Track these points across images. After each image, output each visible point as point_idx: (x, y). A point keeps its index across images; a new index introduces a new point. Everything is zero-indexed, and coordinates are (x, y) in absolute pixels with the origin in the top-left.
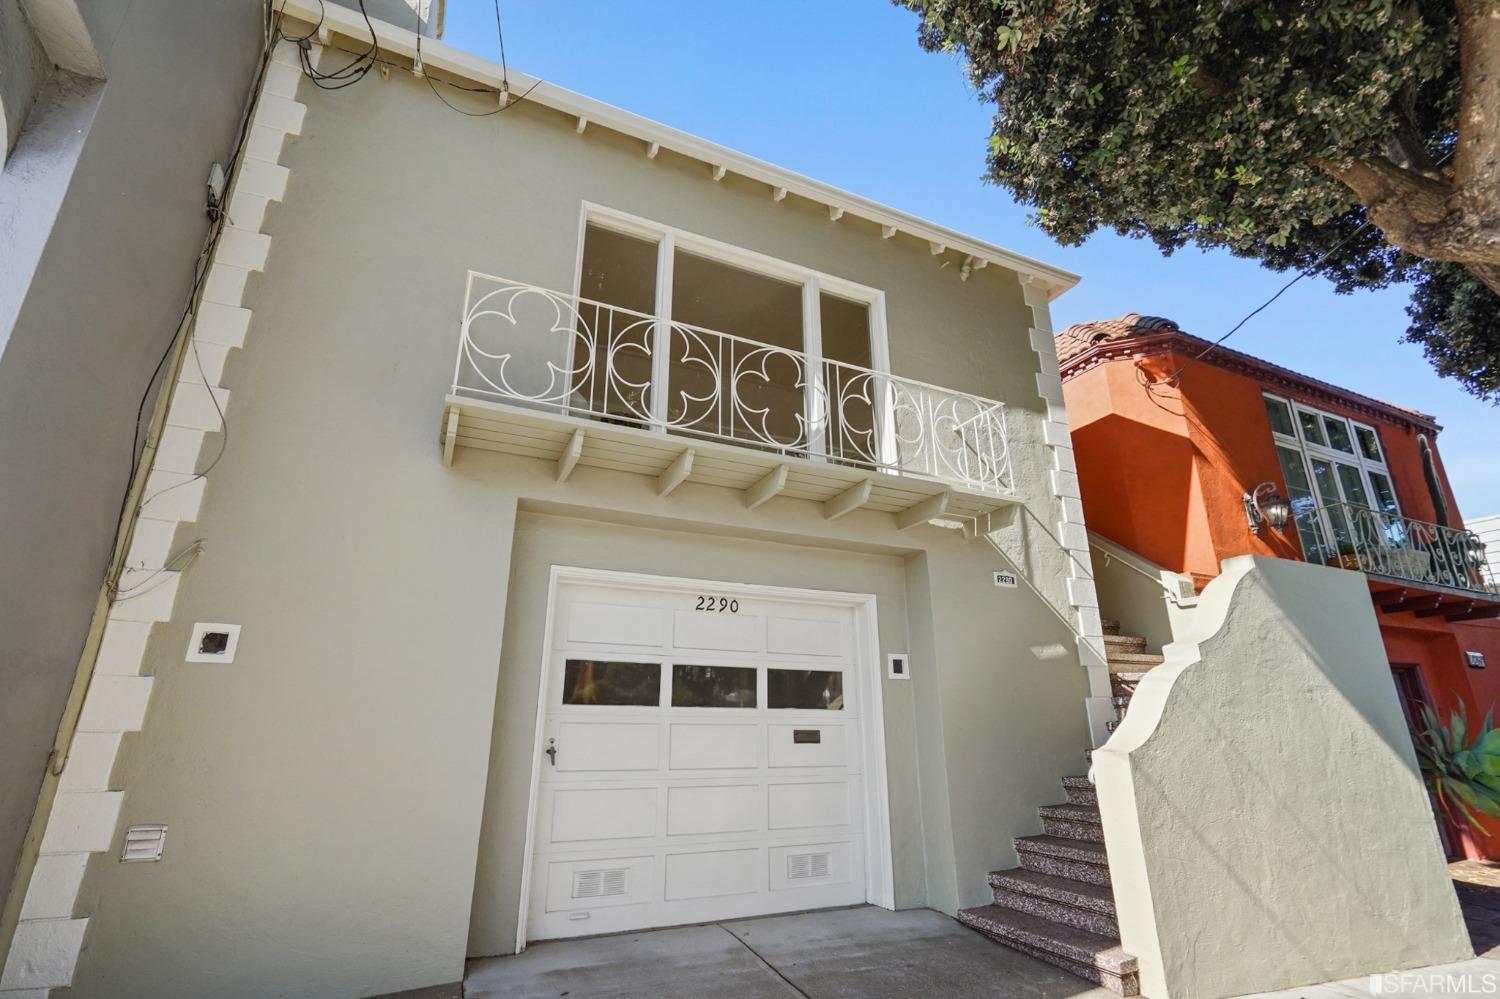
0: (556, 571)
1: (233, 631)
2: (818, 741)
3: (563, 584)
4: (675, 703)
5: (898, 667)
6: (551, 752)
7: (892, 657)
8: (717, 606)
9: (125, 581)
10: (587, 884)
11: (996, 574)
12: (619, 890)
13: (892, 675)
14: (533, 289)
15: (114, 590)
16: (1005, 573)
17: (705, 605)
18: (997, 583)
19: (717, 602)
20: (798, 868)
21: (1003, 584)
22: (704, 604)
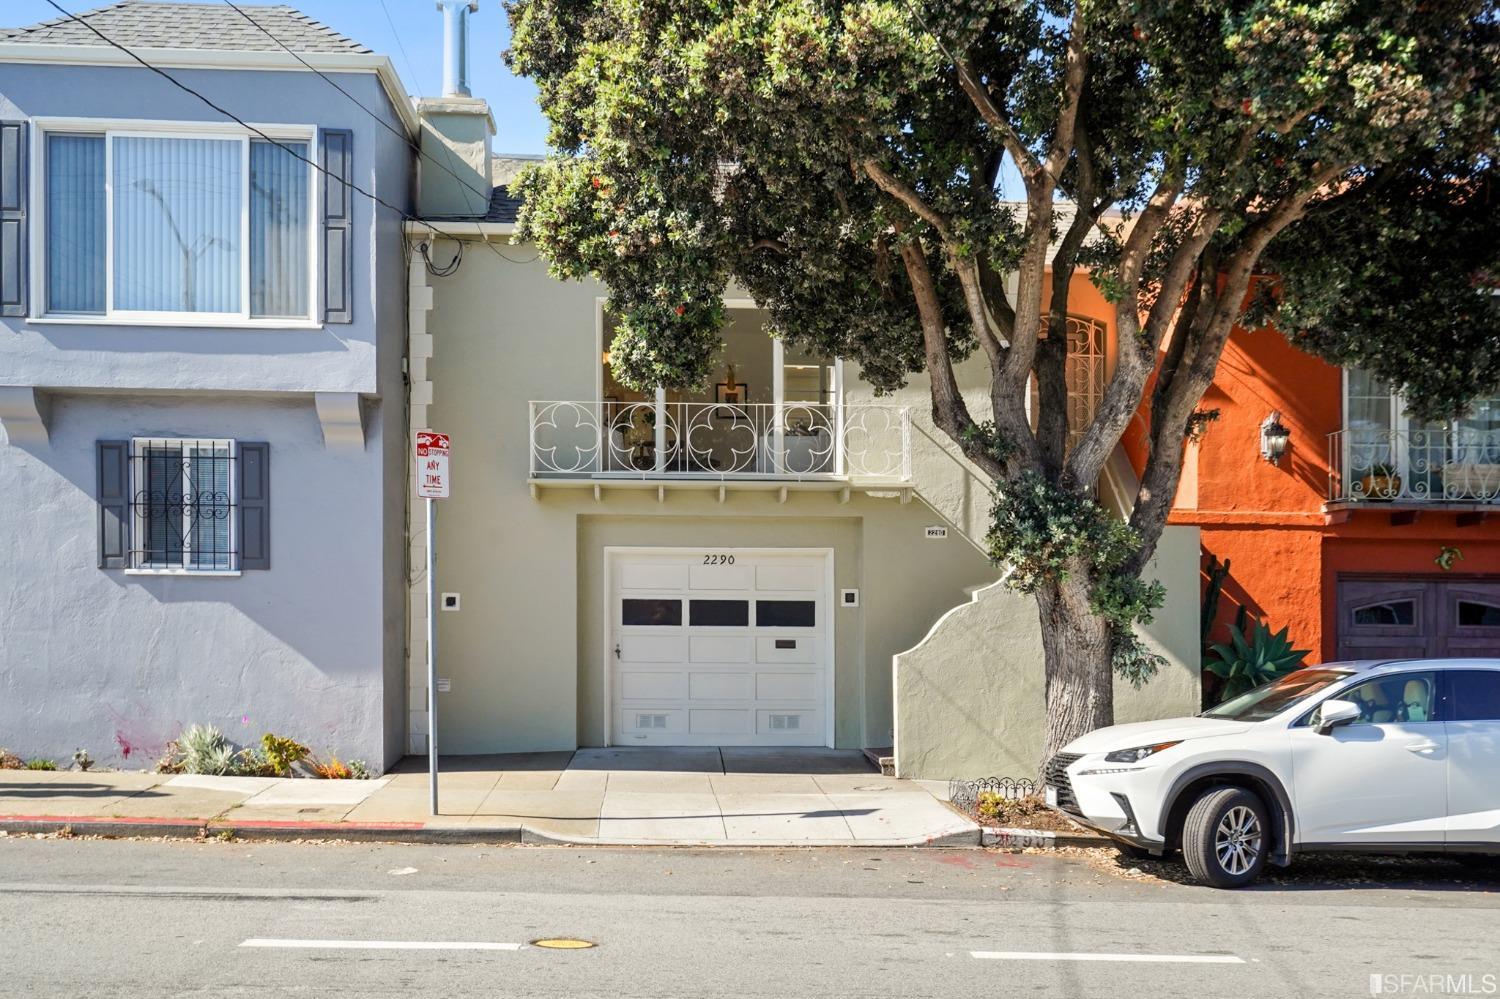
0: (607, 550)
1: (457, 596)
2: (794, 647)
3: (613, 555)
4: (691, 624)
5: (850, 598)
6: (618, 651)
7: (844, 592)
8: (719, 560)
9: (413, 575)
10: (645, 721)
11: (927, 529)
12: (663, 726)
13: (844, 604)
14: (564, 403)
15: (410, 581)
16: (935, 528)
17: (710, 561)
18: (927, 536)
19: (719, 558)
20: (778, 722)
21: (934, 537)
22: (708, 560)
